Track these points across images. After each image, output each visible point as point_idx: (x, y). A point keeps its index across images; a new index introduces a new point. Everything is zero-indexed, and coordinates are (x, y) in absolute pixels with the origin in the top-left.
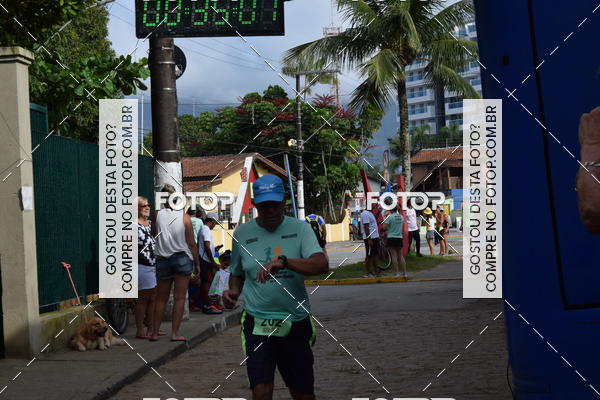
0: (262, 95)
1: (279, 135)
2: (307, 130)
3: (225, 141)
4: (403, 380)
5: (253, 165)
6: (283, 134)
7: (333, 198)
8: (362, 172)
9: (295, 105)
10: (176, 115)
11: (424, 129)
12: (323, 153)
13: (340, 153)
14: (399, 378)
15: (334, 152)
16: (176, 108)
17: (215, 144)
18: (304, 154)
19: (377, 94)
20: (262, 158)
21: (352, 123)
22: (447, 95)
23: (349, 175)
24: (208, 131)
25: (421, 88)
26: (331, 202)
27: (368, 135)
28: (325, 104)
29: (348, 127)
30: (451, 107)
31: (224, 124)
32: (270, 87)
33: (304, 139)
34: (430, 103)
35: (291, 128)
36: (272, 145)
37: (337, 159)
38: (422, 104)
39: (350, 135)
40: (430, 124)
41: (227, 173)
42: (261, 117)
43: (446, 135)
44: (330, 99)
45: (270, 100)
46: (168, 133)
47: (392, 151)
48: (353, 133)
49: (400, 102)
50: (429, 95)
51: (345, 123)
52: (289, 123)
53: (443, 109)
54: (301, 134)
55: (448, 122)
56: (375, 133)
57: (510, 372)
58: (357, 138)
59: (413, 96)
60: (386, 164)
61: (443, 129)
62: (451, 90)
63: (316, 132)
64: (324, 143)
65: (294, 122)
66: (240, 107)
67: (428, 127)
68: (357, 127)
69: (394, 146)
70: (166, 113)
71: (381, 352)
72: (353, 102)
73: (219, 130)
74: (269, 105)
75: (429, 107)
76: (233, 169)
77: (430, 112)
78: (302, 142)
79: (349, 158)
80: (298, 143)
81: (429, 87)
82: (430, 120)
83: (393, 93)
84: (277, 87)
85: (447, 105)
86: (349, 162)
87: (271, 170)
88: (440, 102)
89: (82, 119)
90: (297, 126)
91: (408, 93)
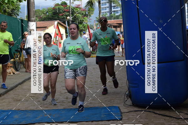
0: (60, 4)
1: (65, 15)
2: (73, 14)
3: (49, 17)
4: (98, 84)
5: (57, 24)
6: (66, 15)
7: (80, 34)
8: (88, 26)
9: (70, 7)
10: (34, 9)
11: (106, 15)
12: (77, 21)
13: (82, 21)
14: (97, 83)
15: (80, 21)
16: (34, 6)
17: (46, 18)
18: (72, 21)
19: (92, 4)
20: (60, 22)
21: (85, 13)
22: (113, 5)
23: (84, 27)
24: (45, 14)
25: (105, 3)
26: (79, 35)
27: (90, 16)
28: (78, 7)
29: (84, 14)
30: (114, 8)
31: (49, 12)
32: (62, 2)
33: (72, 17)
34: (108, 7)
35: (68, 13)
36: (63, 18)
37: (81, 22)
38: (105, 8)
39: (85, 16)
40: (108, 13)
41: (50, 26)
42: (60, 10)
43: (112, 16)
44: (79, 5)
45: (62, 5)
46: (32, 14)
47: (97, 21)
48: (86, 15)
49: (99, 6)
50: (108, 5)
51: (84, 12)
52: (68, 12)
53: (111, 9)
54: (71, 15)
55: (113, 13)
56: (92, 15)
57: (127, 82)
58: (87, 17)
59: (103, 5)
60: (95, 24)
61: (111, 15)
62: (114, 4)
63: (75, 15)
64: (78, 18)
65: (69, 12)
66: (54, 7)
67: (107, 14)
68: (87, 14)
69: (97, 19)
70: (31, 8)
71: (92, 76)
72: (86, 6)
73: (48, 14)
74: (62, 7)
75: (107, 8)
76: (52, 25)
77: (108, 10)
78: (71, 17)
79: (85, 22)
80: (70, 18)
81: (108, 2)
82: (108, 12)
83: (97, 4)
84: (64, 2)
85: (112, 8)
86: (84, 24)
87: (62, 25)
88: (111, 7)
89: (8, 10)
90: (70, 13)
91: (101, 4)
